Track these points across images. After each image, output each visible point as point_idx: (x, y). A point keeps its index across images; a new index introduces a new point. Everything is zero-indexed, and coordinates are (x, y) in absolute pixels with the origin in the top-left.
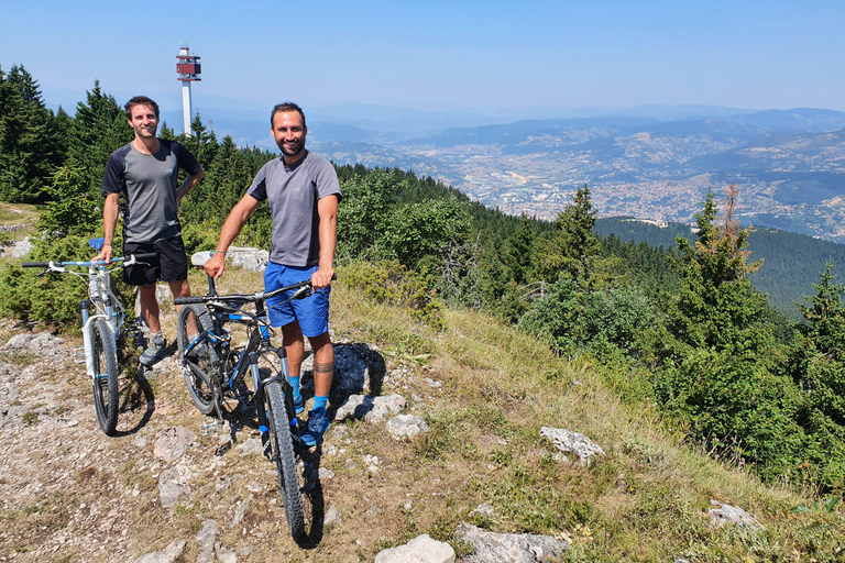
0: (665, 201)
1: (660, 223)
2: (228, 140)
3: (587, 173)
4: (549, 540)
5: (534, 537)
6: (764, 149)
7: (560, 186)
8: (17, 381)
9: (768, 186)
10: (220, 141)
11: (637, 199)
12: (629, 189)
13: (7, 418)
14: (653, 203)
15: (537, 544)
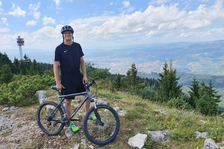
0: (150, 67)
1: (149, 73)
2: (35, 60)
3: (131, 62)
4: (166, 131)
5: (163, 131)
6: (172, 52)
7: (124, 66)
8: (11, 118)
9: (175, 61)
10: (32, 61)
11: (143, 67)
12: (141, 65)
13: (12, 127)
14: (148, 68)
15: (164, 132)
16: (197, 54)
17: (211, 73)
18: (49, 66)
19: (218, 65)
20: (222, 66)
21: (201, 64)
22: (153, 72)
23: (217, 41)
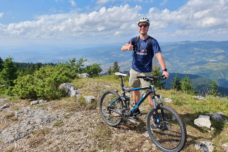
0: (123, 66)
13: (59, 118)
16: (167, 54)
17: (179, 72)
18: (17, 65)
19: (184, 64)
20: (188, 65)
21: (170, 63)
22: (126, 70)
23: (184, 42)
